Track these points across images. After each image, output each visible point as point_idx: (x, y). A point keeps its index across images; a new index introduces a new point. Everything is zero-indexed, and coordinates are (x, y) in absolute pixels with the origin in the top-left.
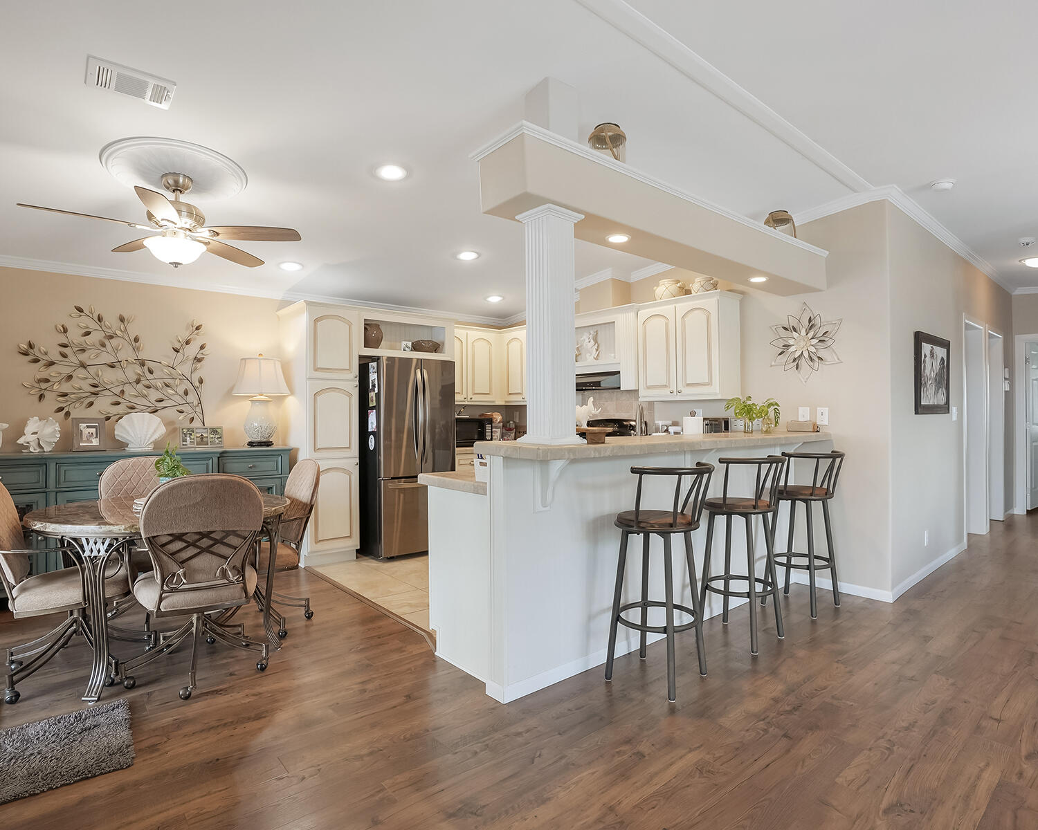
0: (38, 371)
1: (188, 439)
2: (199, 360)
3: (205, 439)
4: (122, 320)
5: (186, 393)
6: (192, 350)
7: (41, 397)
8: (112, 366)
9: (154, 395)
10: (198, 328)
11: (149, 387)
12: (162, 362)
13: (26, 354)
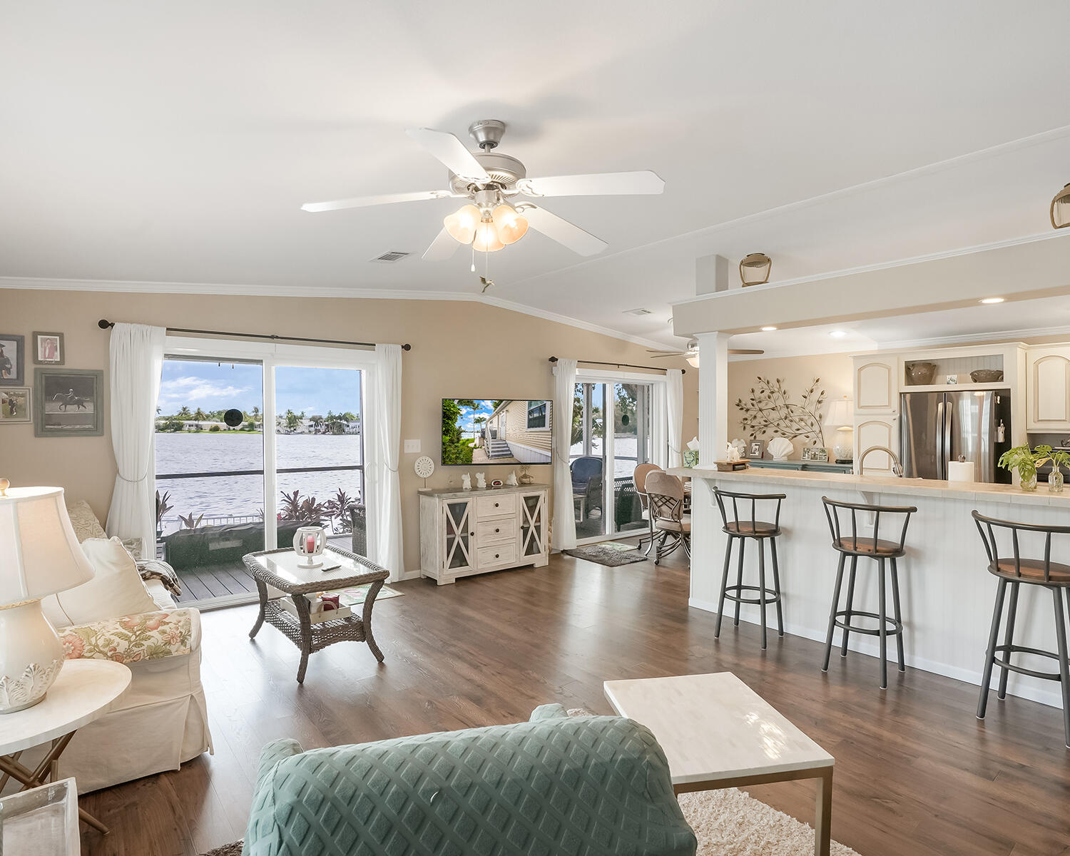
0: (743, 414)
1: (807, 455)
2: (820, 402)
3: (816, 456)
4: (778, 381)
5: (812, 425)
6: (816, 396)
7: (744, 428)
8: (773, 409)
9: (795, 426)
10: (817, 381)
11: (791, 421)
12: (799, 405)
13: (738, 405)
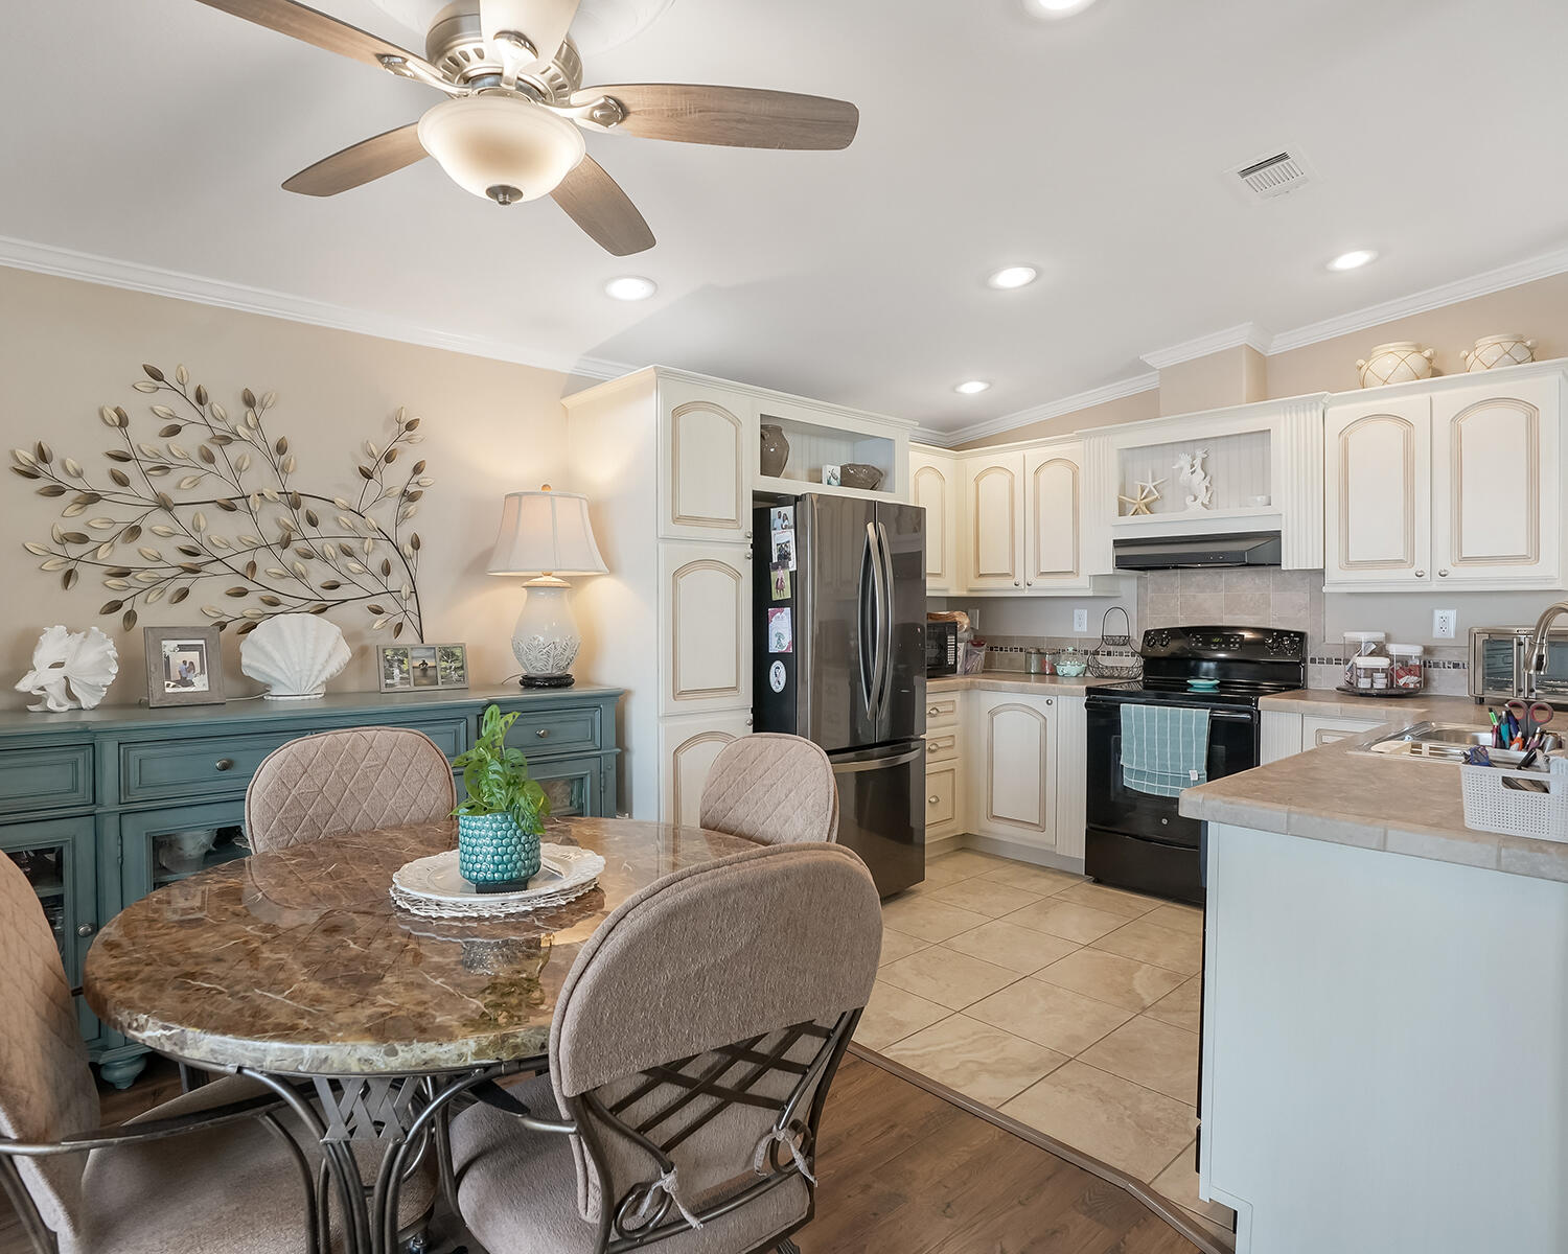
0: (63, 516)
1: (397, 671)
2: (412, 497)
3: (430, 673)
4: (249, 401)
5: (386, 570)
6: (396, 476)
7: (68, 577)
8: (228, 507)
9: (319, 573)
10: (410, 426)
11: (308, 556)
12: (338, 500)
13: (31, 475)
